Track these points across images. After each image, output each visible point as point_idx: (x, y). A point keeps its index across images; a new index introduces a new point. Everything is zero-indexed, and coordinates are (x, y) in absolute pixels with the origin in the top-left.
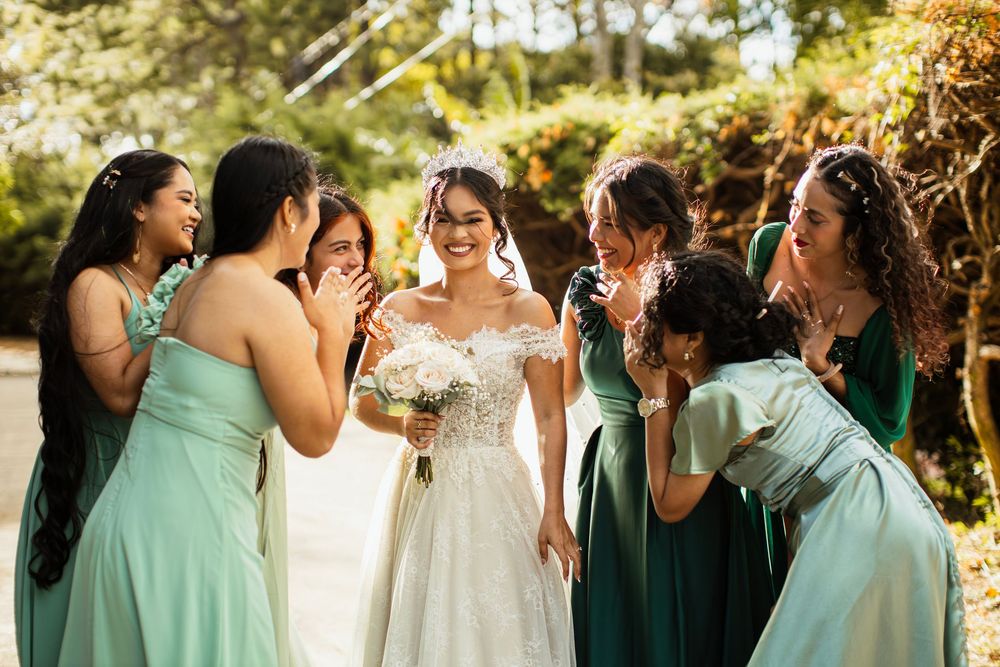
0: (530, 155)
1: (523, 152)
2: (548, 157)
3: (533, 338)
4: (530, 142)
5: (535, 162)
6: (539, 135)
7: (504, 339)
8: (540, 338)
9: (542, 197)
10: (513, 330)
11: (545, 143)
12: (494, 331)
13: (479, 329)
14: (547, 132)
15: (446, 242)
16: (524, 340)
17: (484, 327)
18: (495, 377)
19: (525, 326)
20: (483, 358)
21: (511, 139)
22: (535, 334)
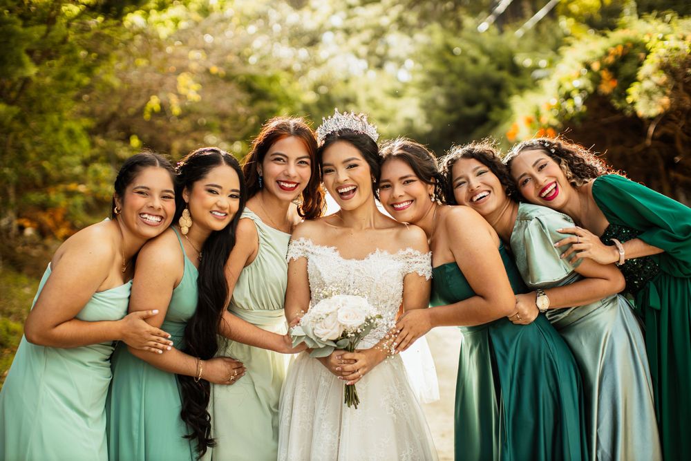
0: (601, 69)
1: (596, 66)
2: (614, 69)
3: (414, 259)
4: (600, 59)
5: (605, 74)
6: (607, 54)
7: (393, 258)
8: (419, 260)
9: (612, 98)
10: (401, 252)
11: (610, 60)
12: (385, 253)
13: (374, 252)
14: (612, 51)
15: (335, 187)
16: (408, 260)
17: (378, 250)
18: (389, 288)
19: (410, 250)
20: (381, 273)
21: (587, 58)
22: (416, 256)
